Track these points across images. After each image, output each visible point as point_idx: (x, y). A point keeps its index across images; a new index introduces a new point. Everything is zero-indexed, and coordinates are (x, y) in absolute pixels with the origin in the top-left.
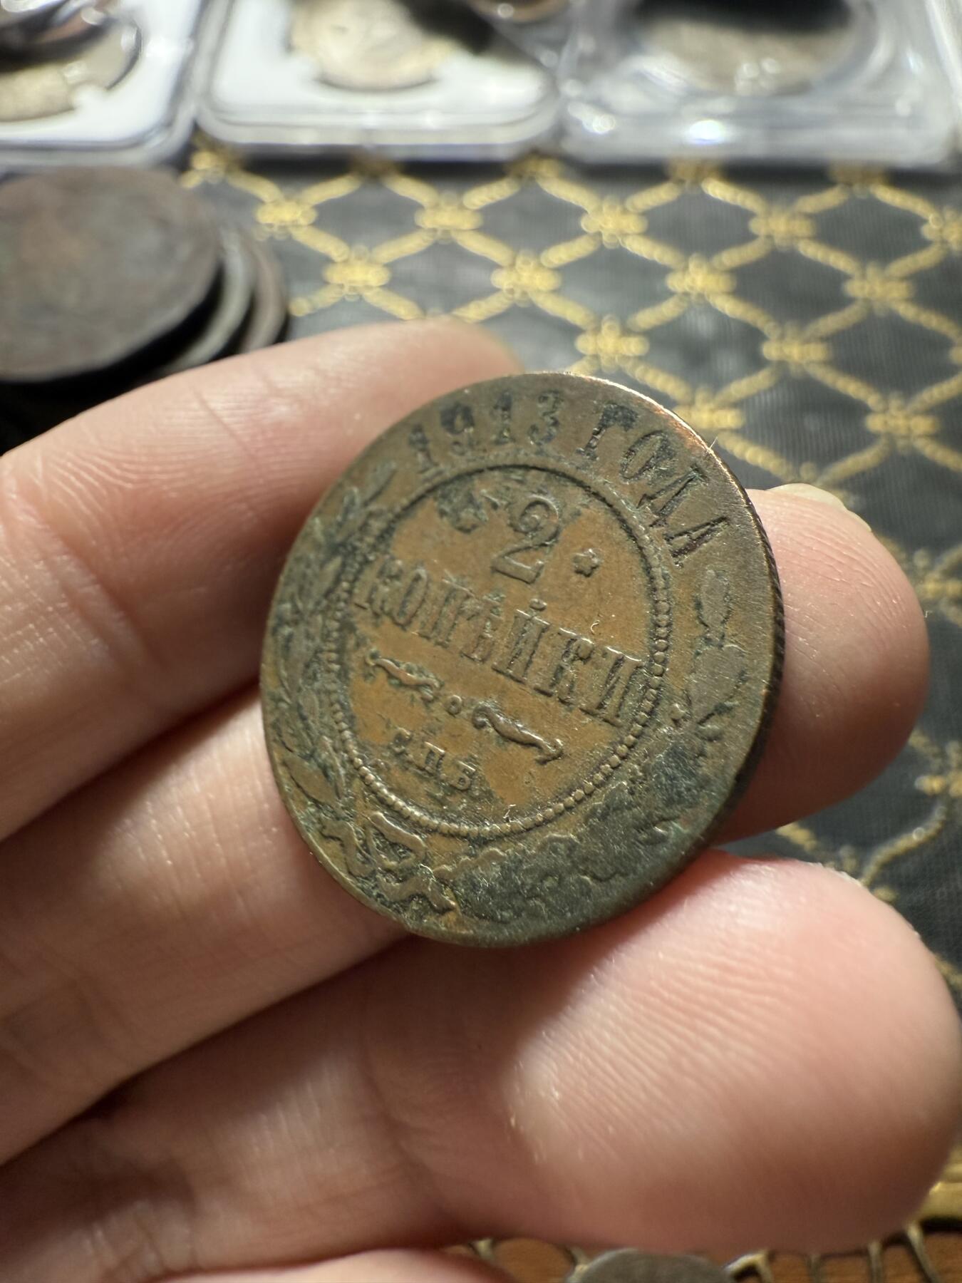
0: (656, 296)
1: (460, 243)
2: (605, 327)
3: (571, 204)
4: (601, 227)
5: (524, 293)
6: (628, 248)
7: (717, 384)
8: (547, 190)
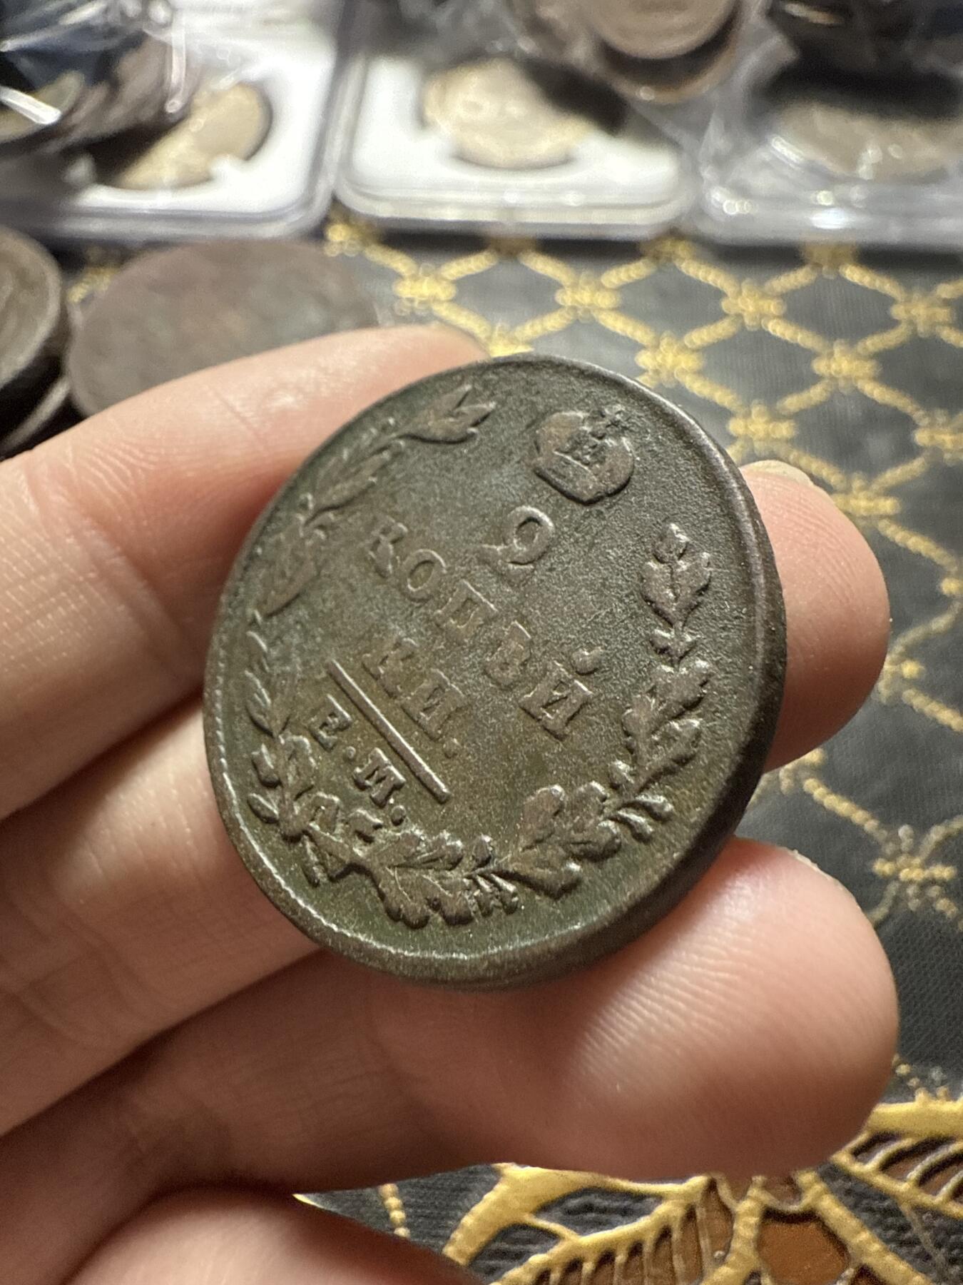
0: (805, 380)
1: (603, 323)
2: (755, 410)
3: (709, 286)
4: (743, 310)
5: (671, 374)
6: (770, 330)
7: (871, 470)
8: (684, 271)
